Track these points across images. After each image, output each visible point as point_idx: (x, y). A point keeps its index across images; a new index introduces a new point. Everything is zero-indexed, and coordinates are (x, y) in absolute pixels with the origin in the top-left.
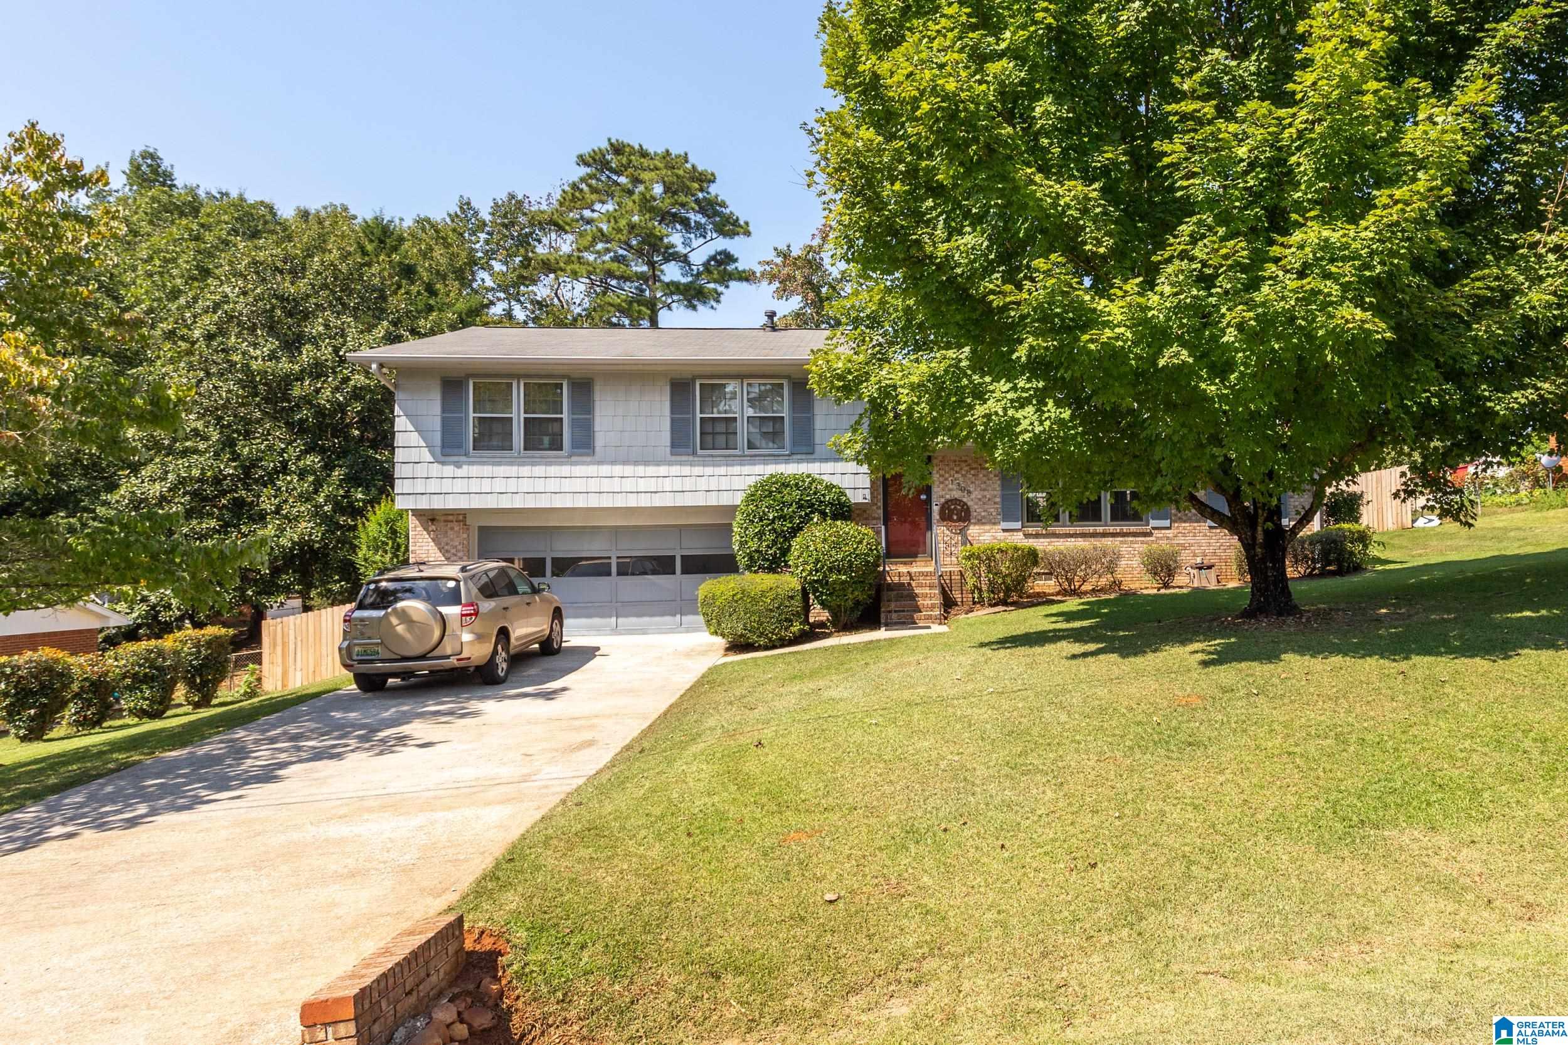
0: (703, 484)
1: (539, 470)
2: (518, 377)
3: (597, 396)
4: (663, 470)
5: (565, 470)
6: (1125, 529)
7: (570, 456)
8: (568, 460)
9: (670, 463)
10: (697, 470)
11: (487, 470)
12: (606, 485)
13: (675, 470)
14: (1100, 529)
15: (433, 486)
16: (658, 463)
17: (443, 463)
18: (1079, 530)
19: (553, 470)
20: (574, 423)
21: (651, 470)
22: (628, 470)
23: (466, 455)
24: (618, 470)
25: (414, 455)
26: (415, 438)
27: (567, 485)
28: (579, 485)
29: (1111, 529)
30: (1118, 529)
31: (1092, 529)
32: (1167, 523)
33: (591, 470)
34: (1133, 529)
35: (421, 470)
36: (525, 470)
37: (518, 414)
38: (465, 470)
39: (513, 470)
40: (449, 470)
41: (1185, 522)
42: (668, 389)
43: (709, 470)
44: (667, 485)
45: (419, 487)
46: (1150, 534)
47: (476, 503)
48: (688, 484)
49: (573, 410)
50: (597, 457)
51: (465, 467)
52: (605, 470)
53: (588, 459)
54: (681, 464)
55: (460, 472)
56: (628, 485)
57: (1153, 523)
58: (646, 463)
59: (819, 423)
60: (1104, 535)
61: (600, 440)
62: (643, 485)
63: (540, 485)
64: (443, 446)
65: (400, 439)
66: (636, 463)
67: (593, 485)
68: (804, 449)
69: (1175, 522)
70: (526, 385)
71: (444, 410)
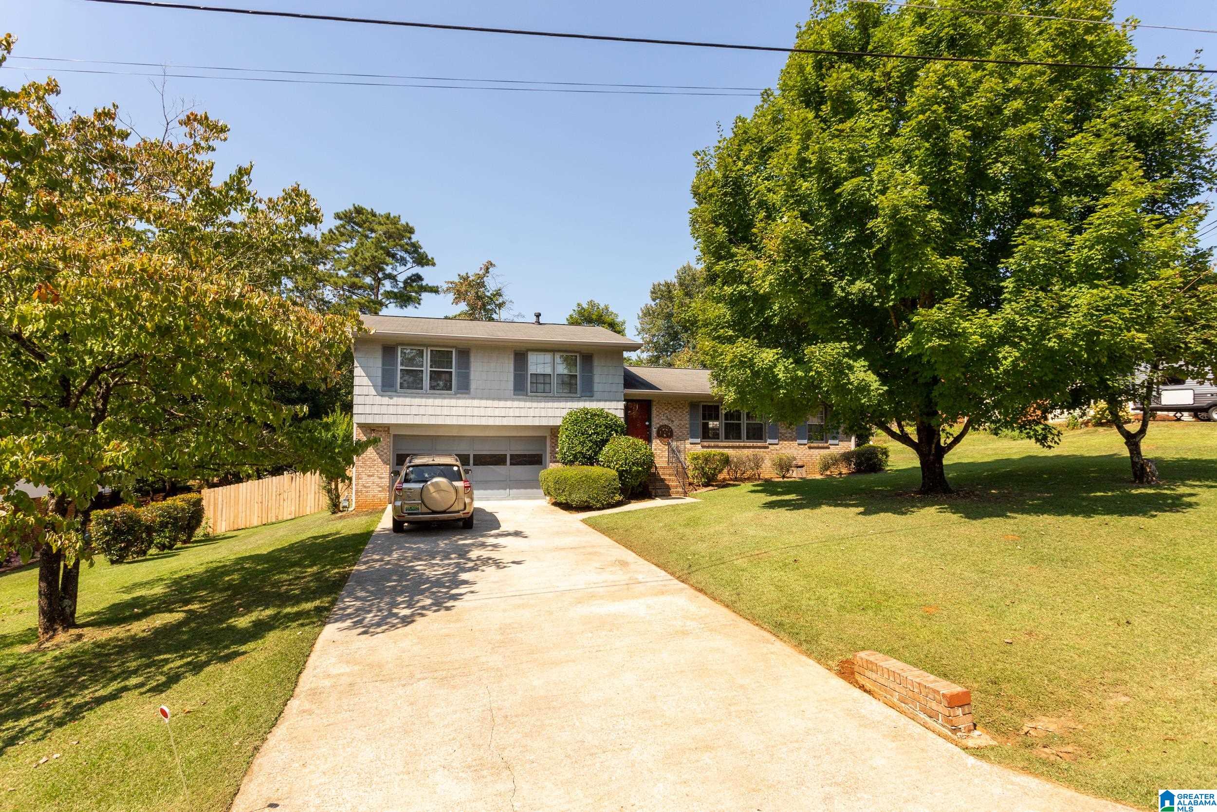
0: (531, 413)
1: (438, 402)
2: (427, 346)
3: (472, 359)
4: (509, 404)
5: (453, 402)
6: (755, 444)
7: (455, 394)
8: (455, 396)
9: (513, 400)
10: (528, 404)
11: (408, 401)
12: (476, 412)
13: (516, 404)
14: (742, 444)
15: (375, 410)
16: (506, 399)
17: (382, 396)
18: (731, 444)
19: (446, 402)
20: (459, 375)
21: (502, 404)
22: (489, 403)
23: (396, 391)
24: (484, 403)
25: (365, 390)
26: (366, 381)
27: (454, 411)
28: (461, 411)
29: (748, 444)
30: (751, 444)
31: (737, 444)
32: (776, 441)
33: (468, 402)
34: (759, 444)
35: (369, 400)
36: (430, 401)
37: (427, 368)
38: (396, 400)
39: (423, 401)
40: (386, 400)
41: (786, 441)
42: (512, 356)
43: (535, 404)
44: (511, 413)
45: (368, 410)
46: (767, 448)
48: (523, 413)
49: (459, 367)
50: (471, 395)
51: (395, 399)
52: (476, 402)
53: (467, 396)
54: (519, 400)
55: (392, 401)
56: (489, 412)
57: (769, 441)
58: (499, 399)
59: (596, 379)
60: (744, 447)
61: (473, 385)
62: (497, 412)
63: (438, 411)
64: (383, 386)
65: (356, 381)
66: (494, 399)
67: (469, 412)
68: (589, 394)
69: (780, 441)
70: (432, 351)
71: (383, 364)
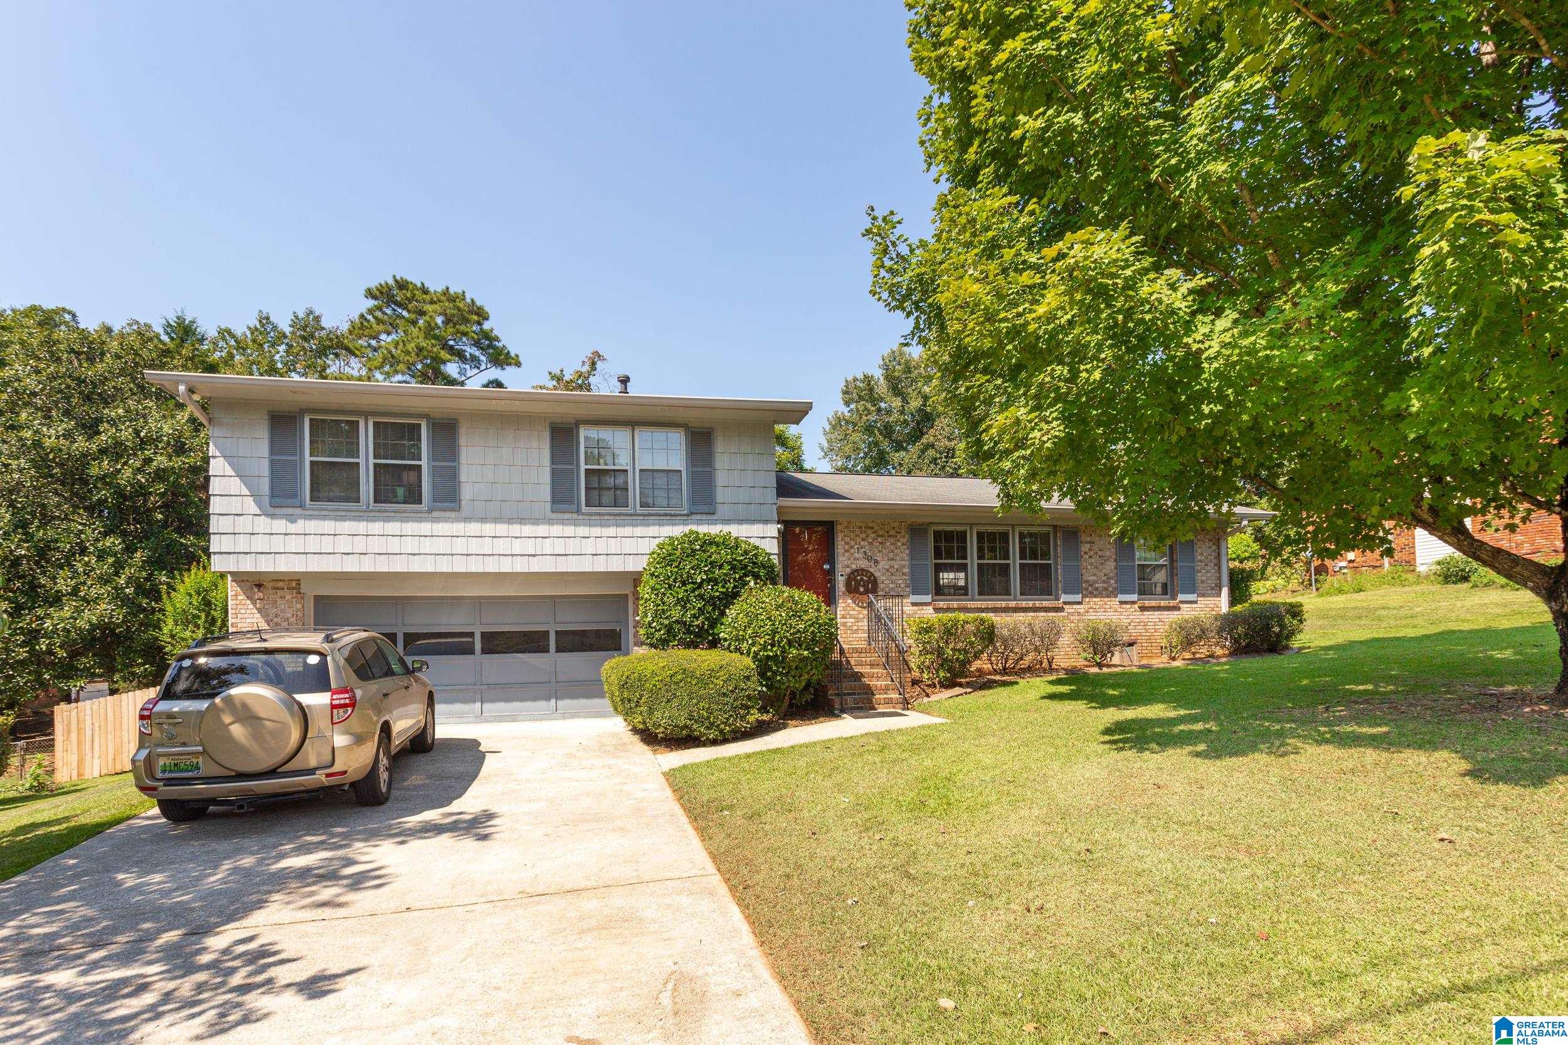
0: (589, 547)
1: (393, 527)
2: (366, 414)
3: (463, 440)
4: (542, 530)
5: (425, 527)
6: (1038, 604)
7: (430, 511)
8: (430, 515)
9: (550, 522)
10: (582, 531)
11: (328, 526)
12: (474, 546)
13: (556, 530)
14: (1012, 604)
15: (259, 544)
16: (536, 521)
17: (273, 516)
18: (991, 604)
19: (410, 527)
20: (434, 472)
21: (528, 530)
22: (502, 529)
23: (302, 506)
24: (489, 528)
25: (235, 505)
26: (236, 485)
27: (427, 546)
28: (441, 545)
29: (1024, 604)
30: (1031, 604)
31: (1003, 604)
32: (1078, 598)
33: (458, 528)
34: (1045, 604)
35: (243, 524)
36: (376, 527)
37: (366, 459)
38: (301, 525)
39: (361, 527)
40: (280, 525)
41: (1096, 597)
42: (547, 435)
43: (596, 531)
44: (548, 547)
45: (242, 544)
46: (1061, 610)
47: (315, 565)
48: (572, 546)
49: (434, 457)
50: (463, 514)
51: (301, 522)
52: (474, 528)
53: (453, 514)
54: (563, 522)
55: (292, 528)
56: (501, 546)
57: (1064, 598)
58: (522, 521)
59: (721, 478)
60: (1016, 610)
61: (467, 493)
62: (518, 547)
63: (394, 545)
64: (273, 495)
65: (215, 486)
66: (510, 521)
67: (460, 546)
68: (706, 508)
69: (1086, 596)
70: (376, 424)
71: (272, 452)
